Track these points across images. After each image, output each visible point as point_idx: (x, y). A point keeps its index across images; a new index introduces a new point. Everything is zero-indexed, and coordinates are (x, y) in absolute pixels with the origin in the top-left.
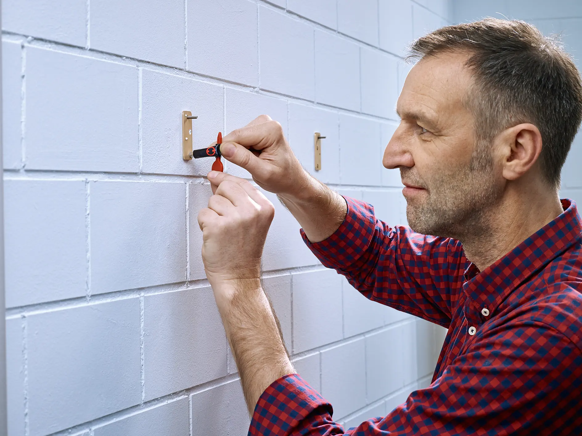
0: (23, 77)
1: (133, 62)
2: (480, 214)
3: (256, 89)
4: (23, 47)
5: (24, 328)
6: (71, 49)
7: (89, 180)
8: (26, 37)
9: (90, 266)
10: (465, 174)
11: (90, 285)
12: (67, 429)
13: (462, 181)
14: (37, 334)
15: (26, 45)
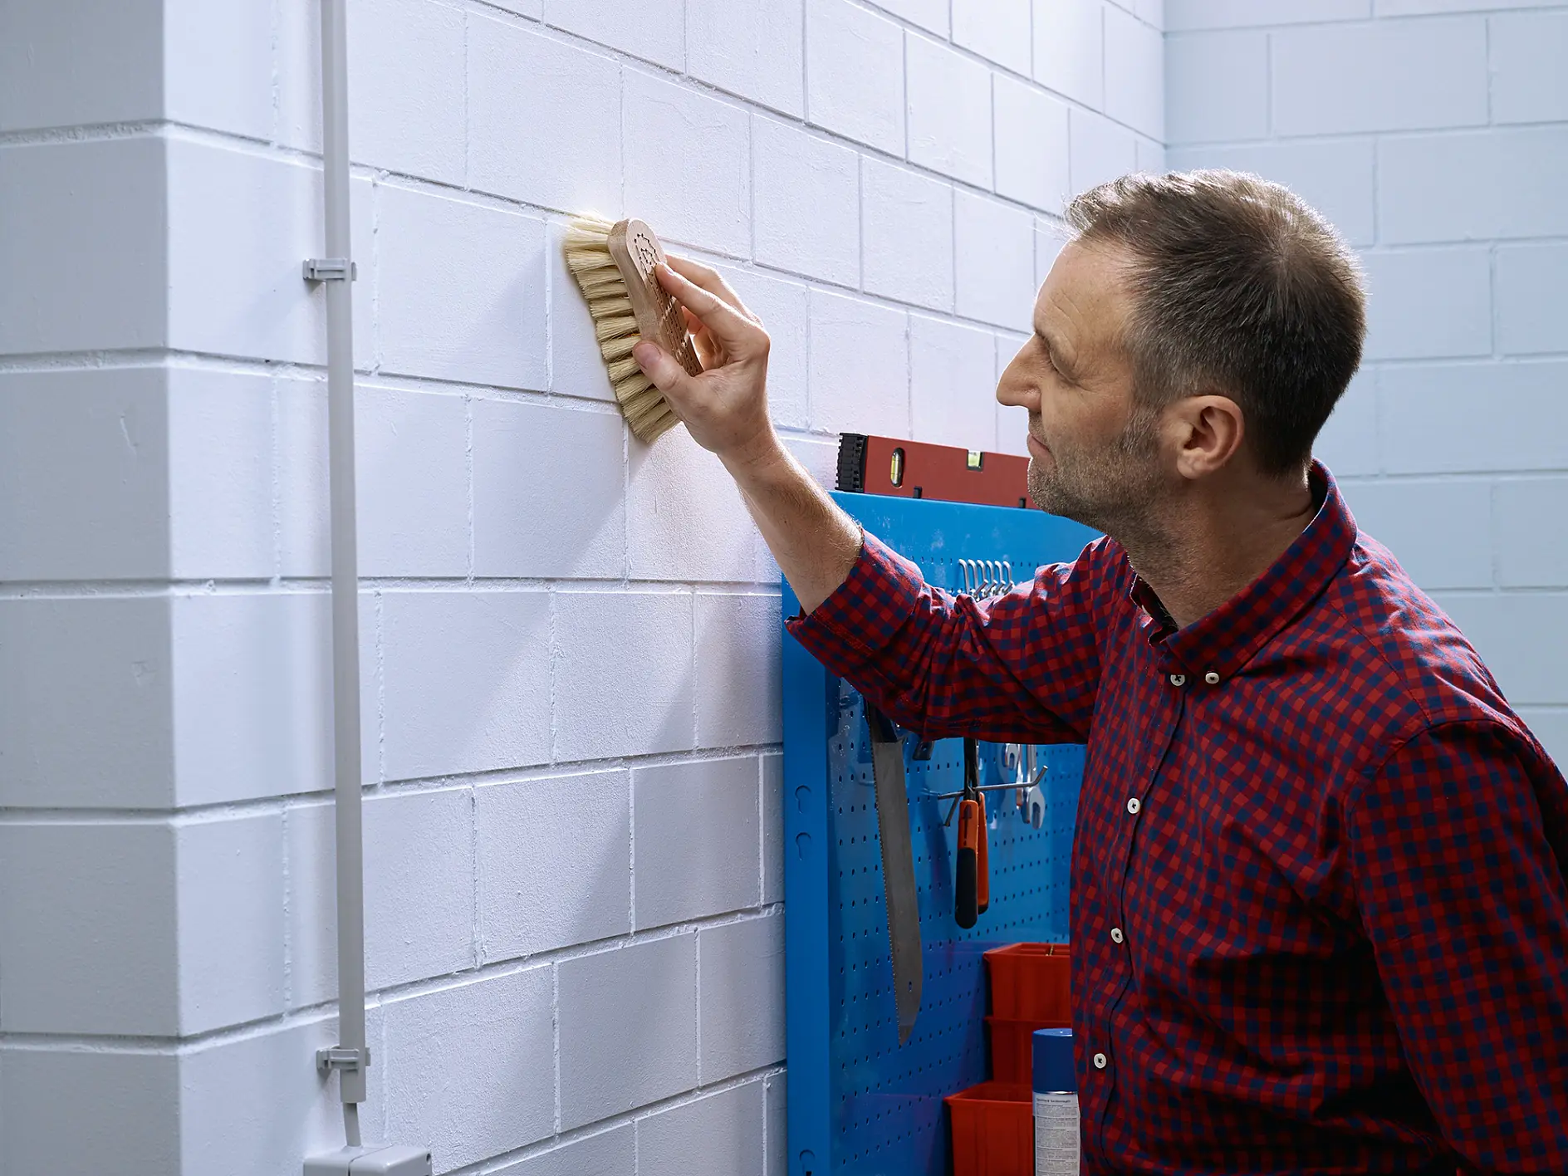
0: (375, 231)
1: (537, 211)
2: (1144, 513)
3: (746, 264)
4: (375, 185)
5: (379, 610)
6: (442, 189)
7: (471, 396)
8: (379, 170)
9: (472, 531)
10: (1112, 456)
11: (472, 562)
12: (440, 777)
13: (1107, 465)
14: (396, 622)
15: (379, 183)
